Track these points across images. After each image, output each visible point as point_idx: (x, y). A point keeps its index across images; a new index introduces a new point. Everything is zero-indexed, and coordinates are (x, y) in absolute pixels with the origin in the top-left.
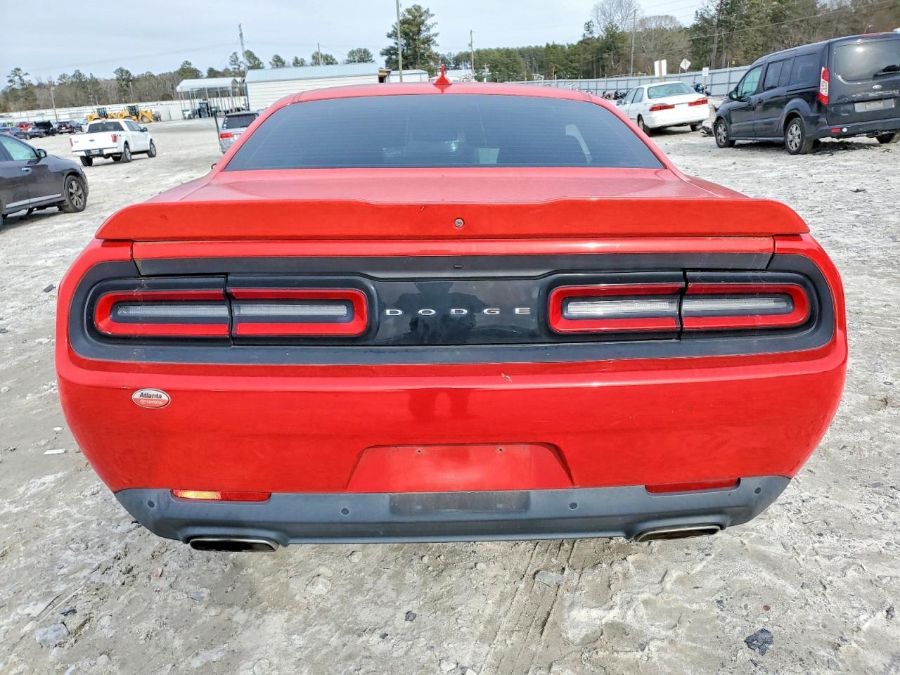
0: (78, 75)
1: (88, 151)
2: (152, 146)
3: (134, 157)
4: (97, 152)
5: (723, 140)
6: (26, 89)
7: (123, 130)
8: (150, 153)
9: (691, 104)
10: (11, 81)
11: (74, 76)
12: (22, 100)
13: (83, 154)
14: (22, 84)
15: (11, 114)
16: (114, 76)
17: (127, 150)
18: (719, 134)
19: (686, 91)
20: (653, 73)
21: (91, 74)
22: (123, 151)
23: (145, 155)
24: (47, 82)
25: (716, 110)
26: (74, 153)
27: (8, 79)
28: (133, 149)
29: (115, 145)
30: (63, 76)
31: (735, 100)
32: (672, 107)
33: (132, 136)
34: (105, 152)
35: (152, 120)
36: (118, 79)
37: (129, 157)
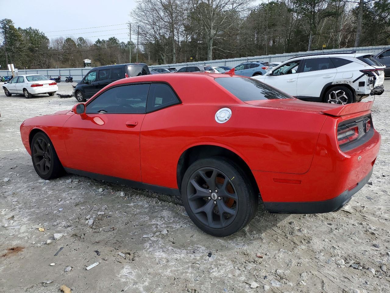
5: (81, 99)
9: (50, 84)
18: (78, 97)
19: (44, 79)
20: (8, 69)
25: (74, 87)
31: (85, 83)
32: (42, 85)
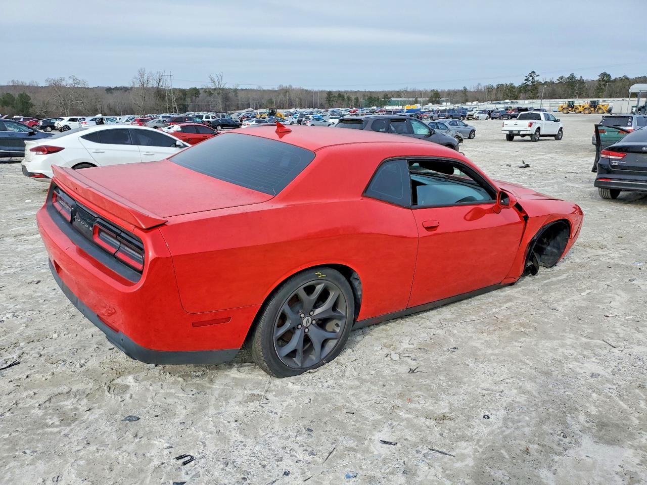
0: (572, 76)
1: (511, 131)
2: (560, 132)
3: (541, 138)
4: (516, 133)
6: (534, 85)
7: (540, 119)
8: (557, 137)
10: (526, 80)
11: (569, 78)
12: (530, 92)
13: (508, 132)
14: (532, 82)
15: (518, 101)
16: (598, 78)
17: (538, 133)
21: (581, 77)
22: (534, 133)
23: (553, 138)
24: (549, 81)
26: (502, 132)
27: (525, 78)
28: (542, 133)
29: (529, 129)
30: (561, 78)
33: (545, 124)
34: (521, 133)
35: (605, 112)
36: (599, 80)
37: (537, 138)
